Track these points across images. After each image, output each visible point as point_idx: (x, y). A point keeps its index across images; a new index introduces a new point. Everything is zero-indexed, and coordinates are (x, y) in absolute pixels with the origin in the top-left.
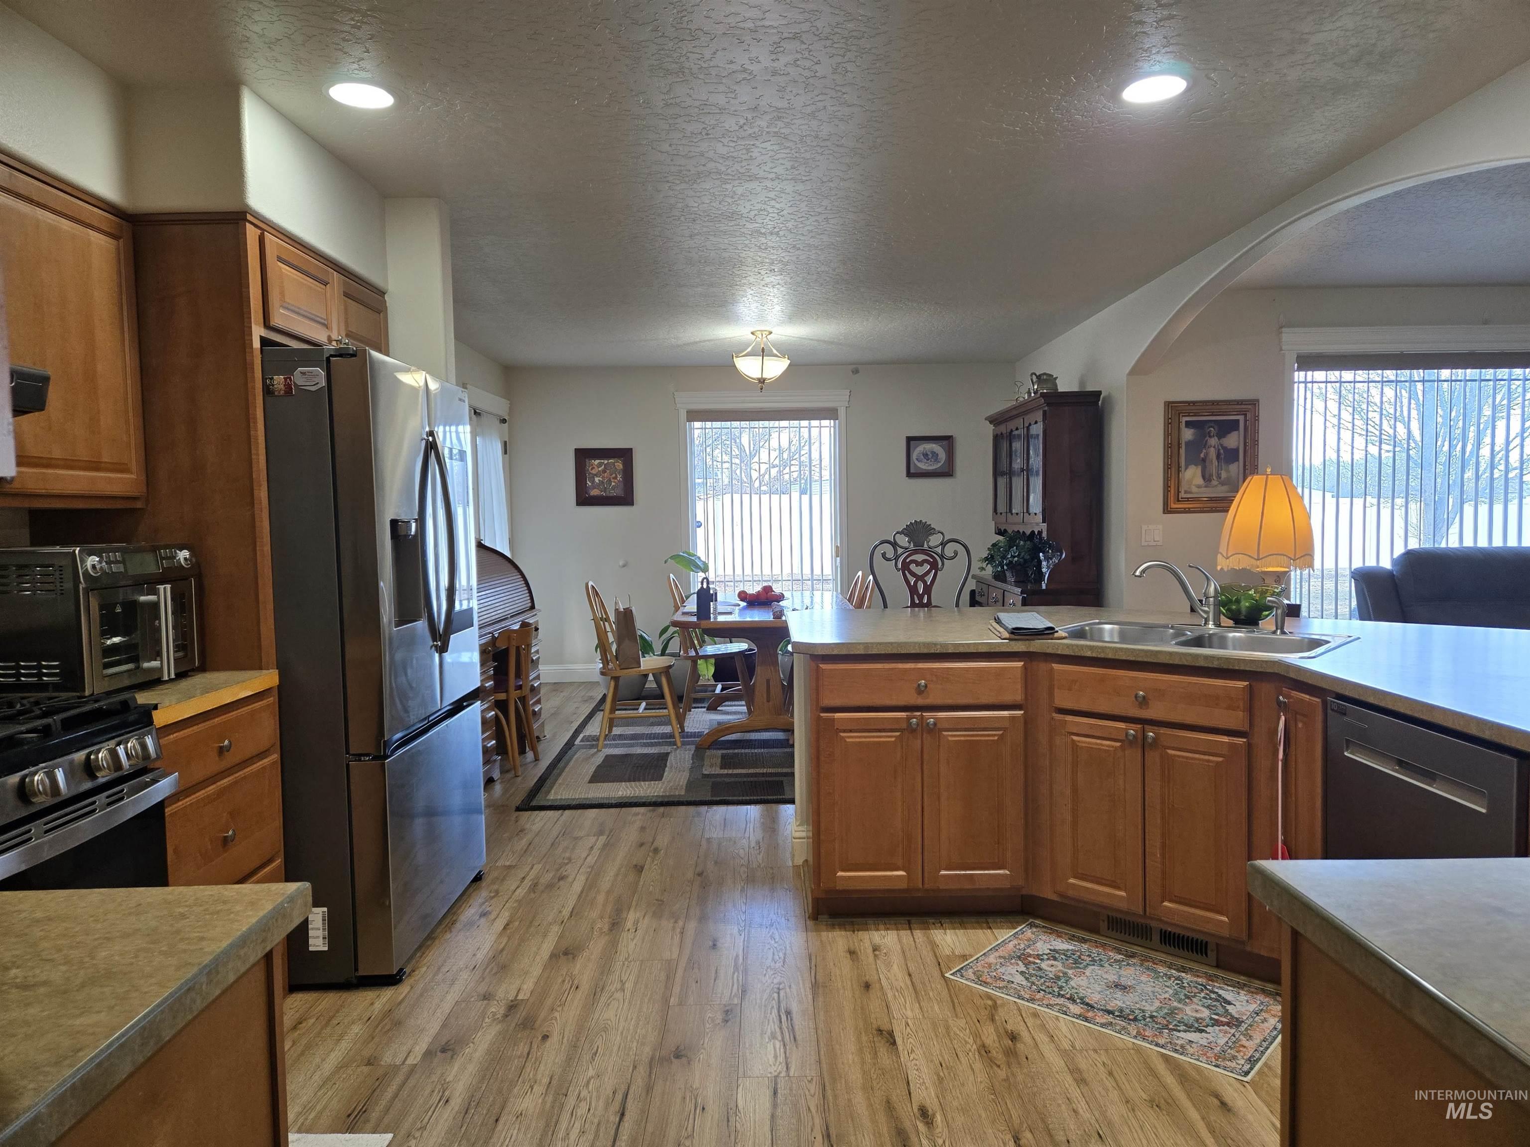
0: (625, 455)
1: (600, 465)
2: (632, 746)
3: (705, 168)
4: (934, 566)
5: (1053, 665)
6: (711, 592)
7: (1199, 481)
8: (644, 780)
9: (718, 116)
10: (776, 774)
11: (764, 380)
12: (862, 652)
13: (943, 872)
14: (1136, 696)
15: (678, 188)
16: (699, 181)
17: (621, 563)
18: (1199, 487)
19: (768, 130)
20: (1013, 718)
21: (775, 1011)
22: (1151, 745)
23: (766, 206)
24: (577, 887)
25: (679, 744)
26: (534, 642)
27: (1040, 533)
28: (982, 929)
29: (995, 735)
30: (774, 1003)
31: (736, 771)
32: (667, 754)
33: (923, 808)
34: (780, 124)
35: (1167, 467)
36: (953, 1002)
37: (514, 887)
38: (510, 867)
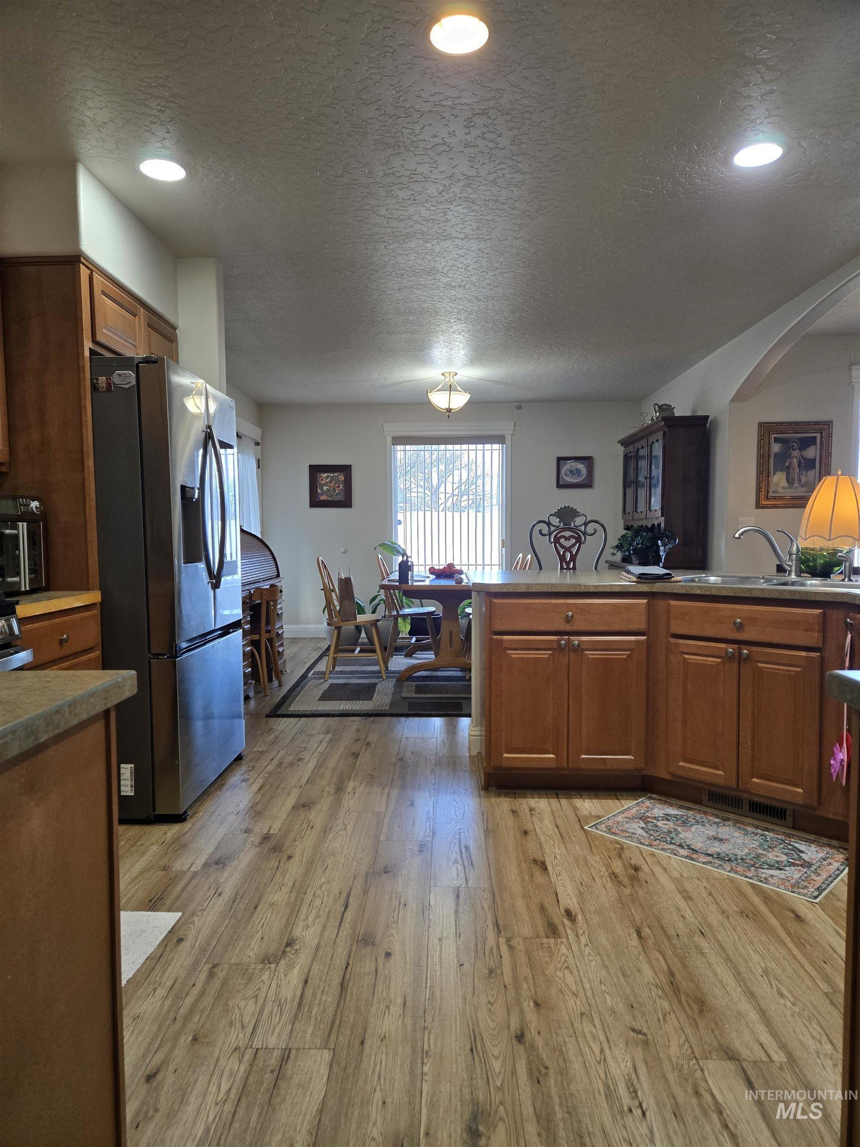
0: (346, 470)
1: (327, 477)
2: (349, 678)
3: (412, 229)
4: (578, 540)
5: (670, 601)
6: (410, 564)
7: (784, 483)
8: (359, 700)
9: (423, 184)
10: (457, 698)
11: (451, 410)
12: (524, 590)
13: (583, 756)
14: (735, 623)
15: (391, 247)
16: (407, 241)
17: (342, 550)
18: (784, 488)
19: (459, 195)
20: (637, 642)
21: (457, 846)
22: (745, 660)
23: (455, 263)
24: (312, 765)
25: (384, 678)
26: (279, 601)
27: (659, 525)
28: (612, 799)
29: (624, 655)
30: (456, 841)
31: (426, 696)
32: (376, 684)
33: (568, 708)
34: (469, 190)
35: (760, 473)
36: (590, 845)
37: (265, 764)
38: (262, 752)
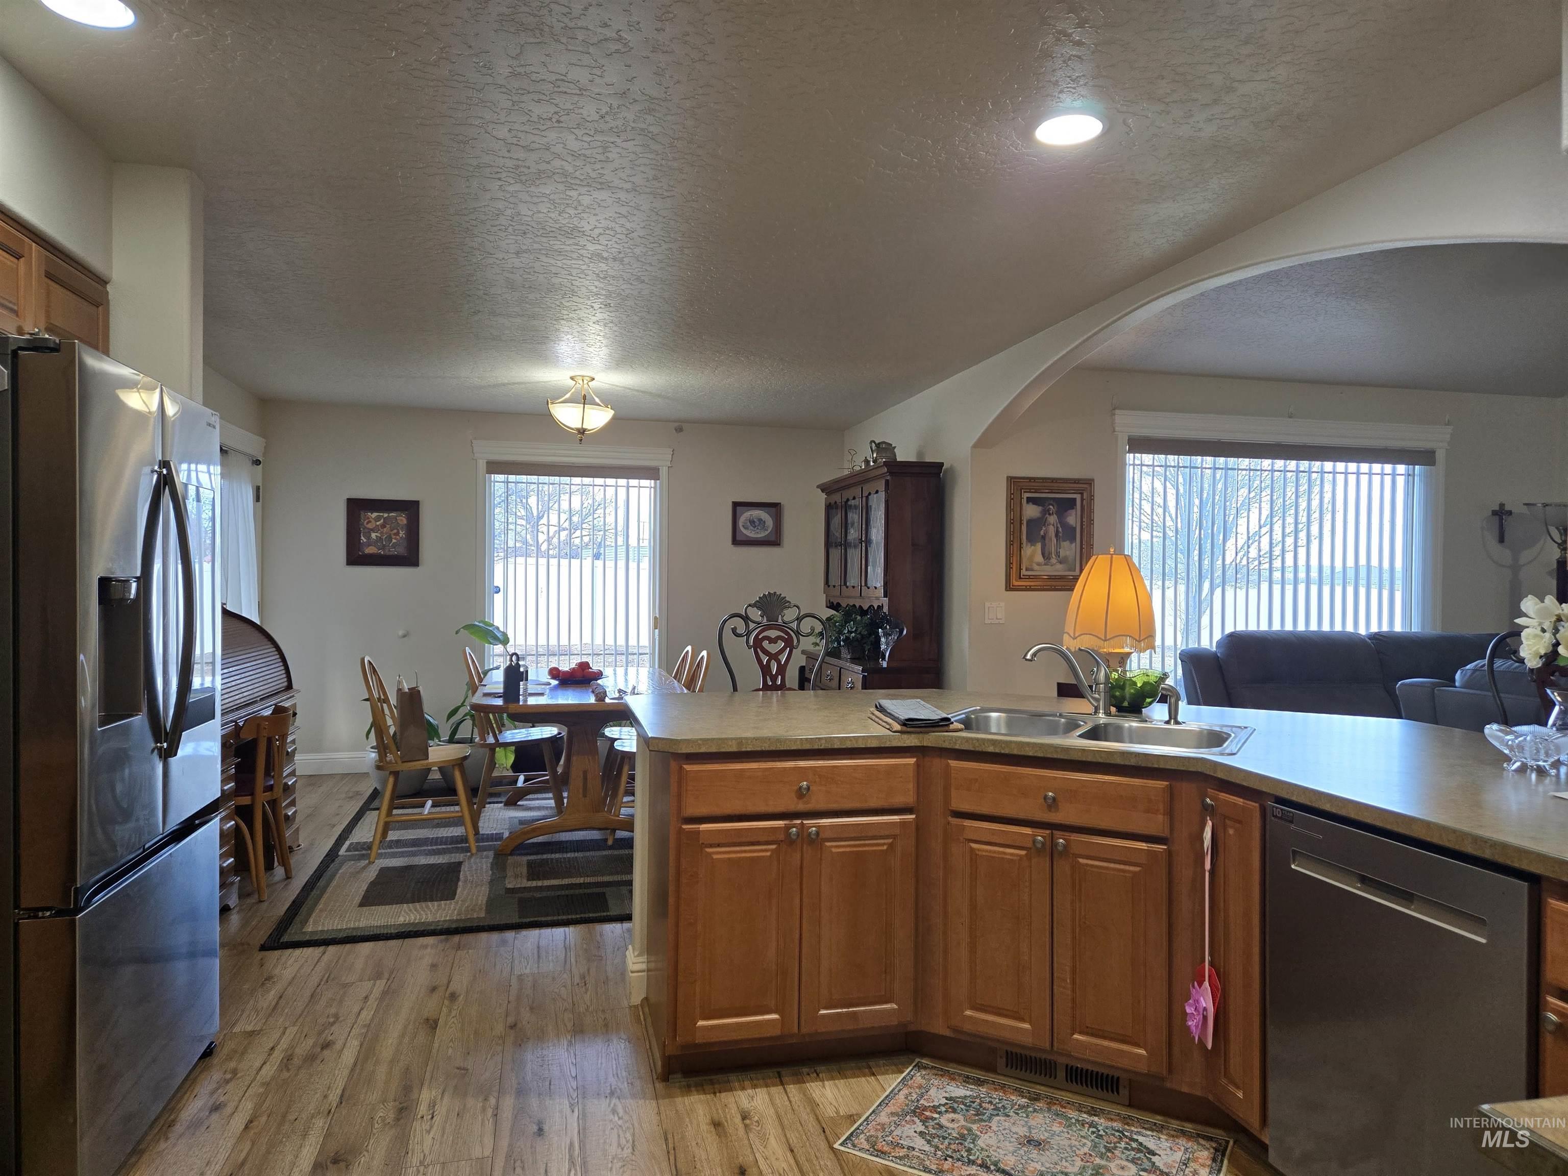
0: (411, 508)
1: (378, 519)
2: (414, 854)
3: (549, 167)
4: (789, 643)
5: (950, 761)
6: (522, 669)
7: (1039, 558)
8: (432, 900)
9: (576, 98)
10: (598, 885)
11: (584, 430)
12: (734, 749)
13: (823, 1012)
14: (1045, 797)
15: (511, 189)
16: (538, 182)
17: (401, 633)
18: (1039, 564)
19: (633, 125)
20: (903, 824)
22: (1061, 854)
23: (613, 225)
24: (349, 1057)
25: (474, 850)
26: (291, 730)
27: (880, 607)
28: (864, 1076)
29: (883, 844)
31: (547, 883)
32: (460, 864)
33: (801, 935)
34: (650, 119)
35: (1010, 544)
37: (258, 1064)
38: (251, 1034)
